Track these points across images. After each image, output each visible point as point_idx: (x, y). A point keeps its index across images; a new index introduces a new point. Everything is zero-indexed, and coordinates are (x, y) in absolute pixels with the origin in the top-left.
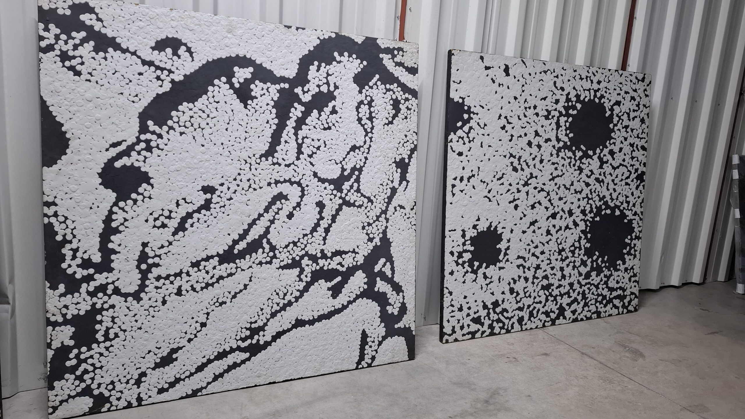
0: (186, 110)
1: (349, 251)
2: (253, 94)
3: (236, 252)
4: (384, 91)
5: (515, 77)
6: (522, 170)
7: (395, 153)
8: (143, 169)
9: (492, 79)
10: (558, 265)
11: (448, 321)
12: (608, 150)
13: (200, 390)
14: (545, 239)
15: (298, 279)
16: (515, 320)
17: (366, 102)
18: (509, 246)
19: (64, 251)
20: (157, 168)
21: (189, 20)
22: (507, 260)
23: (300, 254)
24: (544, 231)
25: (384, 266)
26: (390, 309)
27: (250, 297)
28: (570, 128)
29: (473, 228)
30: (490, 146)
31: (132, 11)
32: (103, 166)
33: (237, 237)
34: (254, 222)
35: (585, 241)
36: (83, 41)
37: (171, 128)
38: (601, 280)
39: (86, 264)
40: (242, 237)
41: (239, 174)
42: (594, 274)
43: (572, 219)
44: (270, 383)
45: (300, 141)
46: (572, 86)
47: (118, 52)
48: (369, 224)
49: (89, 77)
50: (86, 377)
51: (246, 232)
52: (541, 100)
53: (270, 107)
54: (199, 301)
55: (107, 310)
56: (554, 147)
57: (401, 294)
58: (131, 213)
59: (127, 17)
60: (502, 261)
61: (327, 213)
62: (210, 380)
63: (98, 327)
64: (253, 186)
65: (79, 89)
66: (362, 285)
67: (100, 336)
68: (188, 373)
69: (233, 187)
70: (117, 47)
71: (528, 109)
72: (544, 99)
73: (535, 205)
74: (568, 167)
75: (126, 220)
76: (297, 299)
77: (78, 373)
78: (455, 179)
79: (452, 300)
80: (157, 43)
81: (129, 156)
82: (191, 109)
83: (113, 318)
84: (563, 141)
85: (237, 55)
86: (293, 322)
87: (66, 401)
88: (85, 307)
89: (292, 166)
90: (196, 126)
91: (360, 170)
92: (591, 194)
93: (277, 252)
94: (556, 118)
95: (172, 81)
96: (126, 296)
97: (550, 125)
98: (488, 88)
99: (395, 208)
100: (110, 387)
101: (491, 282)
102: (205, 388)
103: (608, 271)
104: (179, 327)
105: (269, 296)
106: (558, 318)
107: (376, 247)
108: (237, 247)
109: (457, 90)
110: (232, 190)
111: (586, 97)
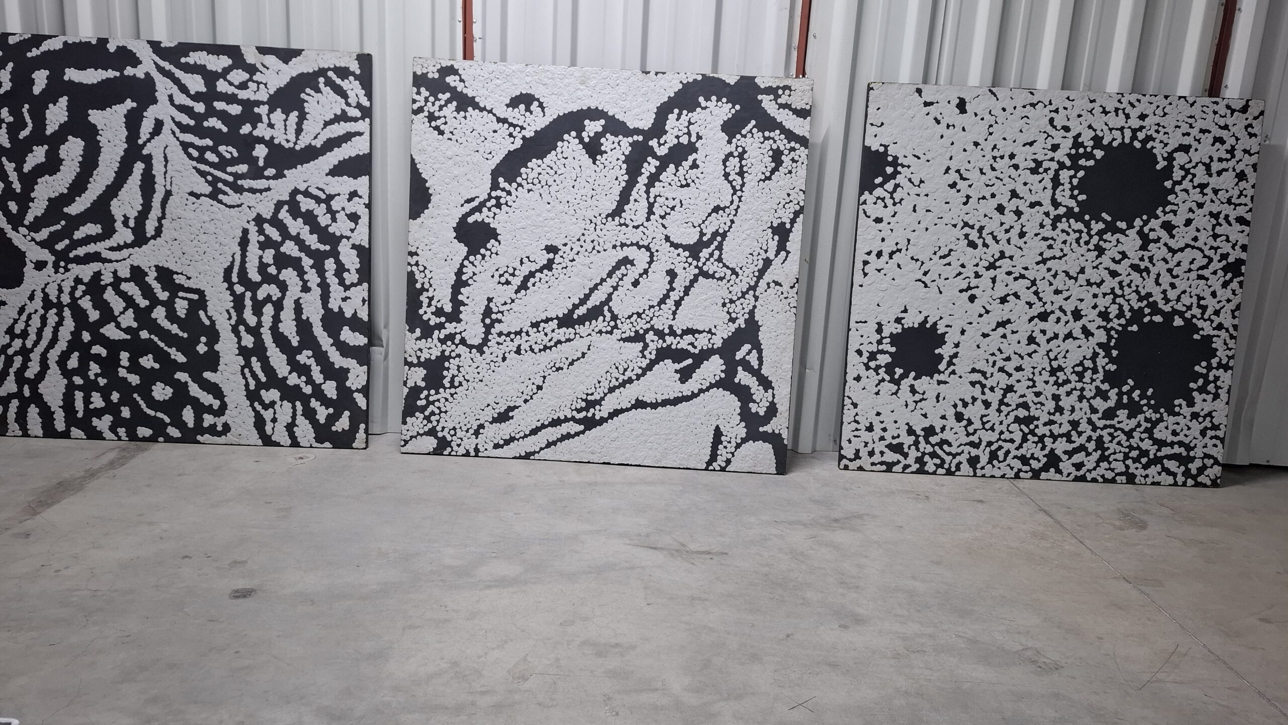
0: (535, 167)
1: (704, 331)
2: (603, 148)
3: (575, 316)
4: (762, 140)
5: (976, 115)
6: (985, 245)
7: (772, 216)
8: (492, 226)
9: (936, 119)
10: (1050, 390)
11: (850, 441)
12: (1160, 221)
13: (533, 453)
14: (1025, 349)
15: (641, 355)
16: (963, 458)
17: (736, 154)
18: (958, 353)
19: (422, 298)
20: (505, 225)
21: (543, 74)
22: (953, 372)
23: (645, 327)
24: (1023, 337)
25: (748, 353)
26: (753, 407)
27: (587, 366)
28: (1082, 187)
29: (895, 322)
30: (928, 211)
31: (491, 70)
32: (458, 220)
33: (577, 302)
34: (595, 287)
35: (1107, 360)
36: (448, 101)
37: (520, 185)
38: (1139, 425)
39: (439, 312)
40: (583, 302)
41: (583, 235)
42: (1122, 414)
43: (1079, 324)
44: (604, 463)
45: (651, 200)
46: (1086, 124)
47: (477, 111)
48: (732, 301)
49: (450, 136)
50: (433, 418)
51: (587, 297)
52: (1024, 145)
53: (620, 163)
54: (536, 363)
55: (454, 358)
56: (1047, 214)
57: (770, 391)
58: (479, 268)
59: (486, 76)
60: (943, 372)
61: (679, 284)
62: (543, 446)
63: (445, 373)
64: (597, 248)
65: (441, 148)
66: (719, 372)
67: (446, 382)
68: (522, 434)
69: (576, 248)
70: (476, 106)
71: (998, 159)
72: (1031, 144)
73: (1008, 298)
74: (1074, 245)
75: (474, 274)
76: (638, 377)
77: (427, 413)
78: (869, 253)
79: (857, 414)
80: (512, 99)
81: (481, 212)
82: (539, 166)
83: (459, 367)
84: (1065, 206)
85: (589, 108)
86: (633, 402)
87: (416, 437)
88: (436, 353)
89: (641, 227)
90: (543, 183)
91: (724, 235)
92: (1121, 288)
93: (618, 322)
94: (1051, 173)
95: (524, 138)
96: (471, 347)
97: (1040, 182)
98: (929, 131)
99: (768, 284)
100: (452, 432)
101: (923, 399)
102: (538, 452)
103: (1155, 412)
104: (516, 385)
105: (608, 368)
106: (1045, 468)
107: (739, 329)
108: (577, 311)
109: (876, 136)
110: (575, 251)
111: (1114, 139)
